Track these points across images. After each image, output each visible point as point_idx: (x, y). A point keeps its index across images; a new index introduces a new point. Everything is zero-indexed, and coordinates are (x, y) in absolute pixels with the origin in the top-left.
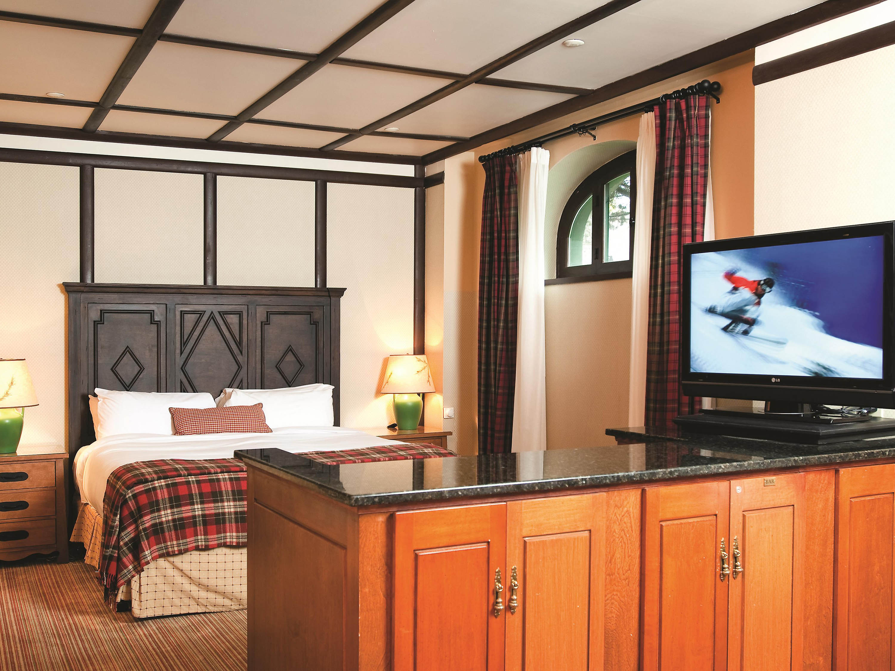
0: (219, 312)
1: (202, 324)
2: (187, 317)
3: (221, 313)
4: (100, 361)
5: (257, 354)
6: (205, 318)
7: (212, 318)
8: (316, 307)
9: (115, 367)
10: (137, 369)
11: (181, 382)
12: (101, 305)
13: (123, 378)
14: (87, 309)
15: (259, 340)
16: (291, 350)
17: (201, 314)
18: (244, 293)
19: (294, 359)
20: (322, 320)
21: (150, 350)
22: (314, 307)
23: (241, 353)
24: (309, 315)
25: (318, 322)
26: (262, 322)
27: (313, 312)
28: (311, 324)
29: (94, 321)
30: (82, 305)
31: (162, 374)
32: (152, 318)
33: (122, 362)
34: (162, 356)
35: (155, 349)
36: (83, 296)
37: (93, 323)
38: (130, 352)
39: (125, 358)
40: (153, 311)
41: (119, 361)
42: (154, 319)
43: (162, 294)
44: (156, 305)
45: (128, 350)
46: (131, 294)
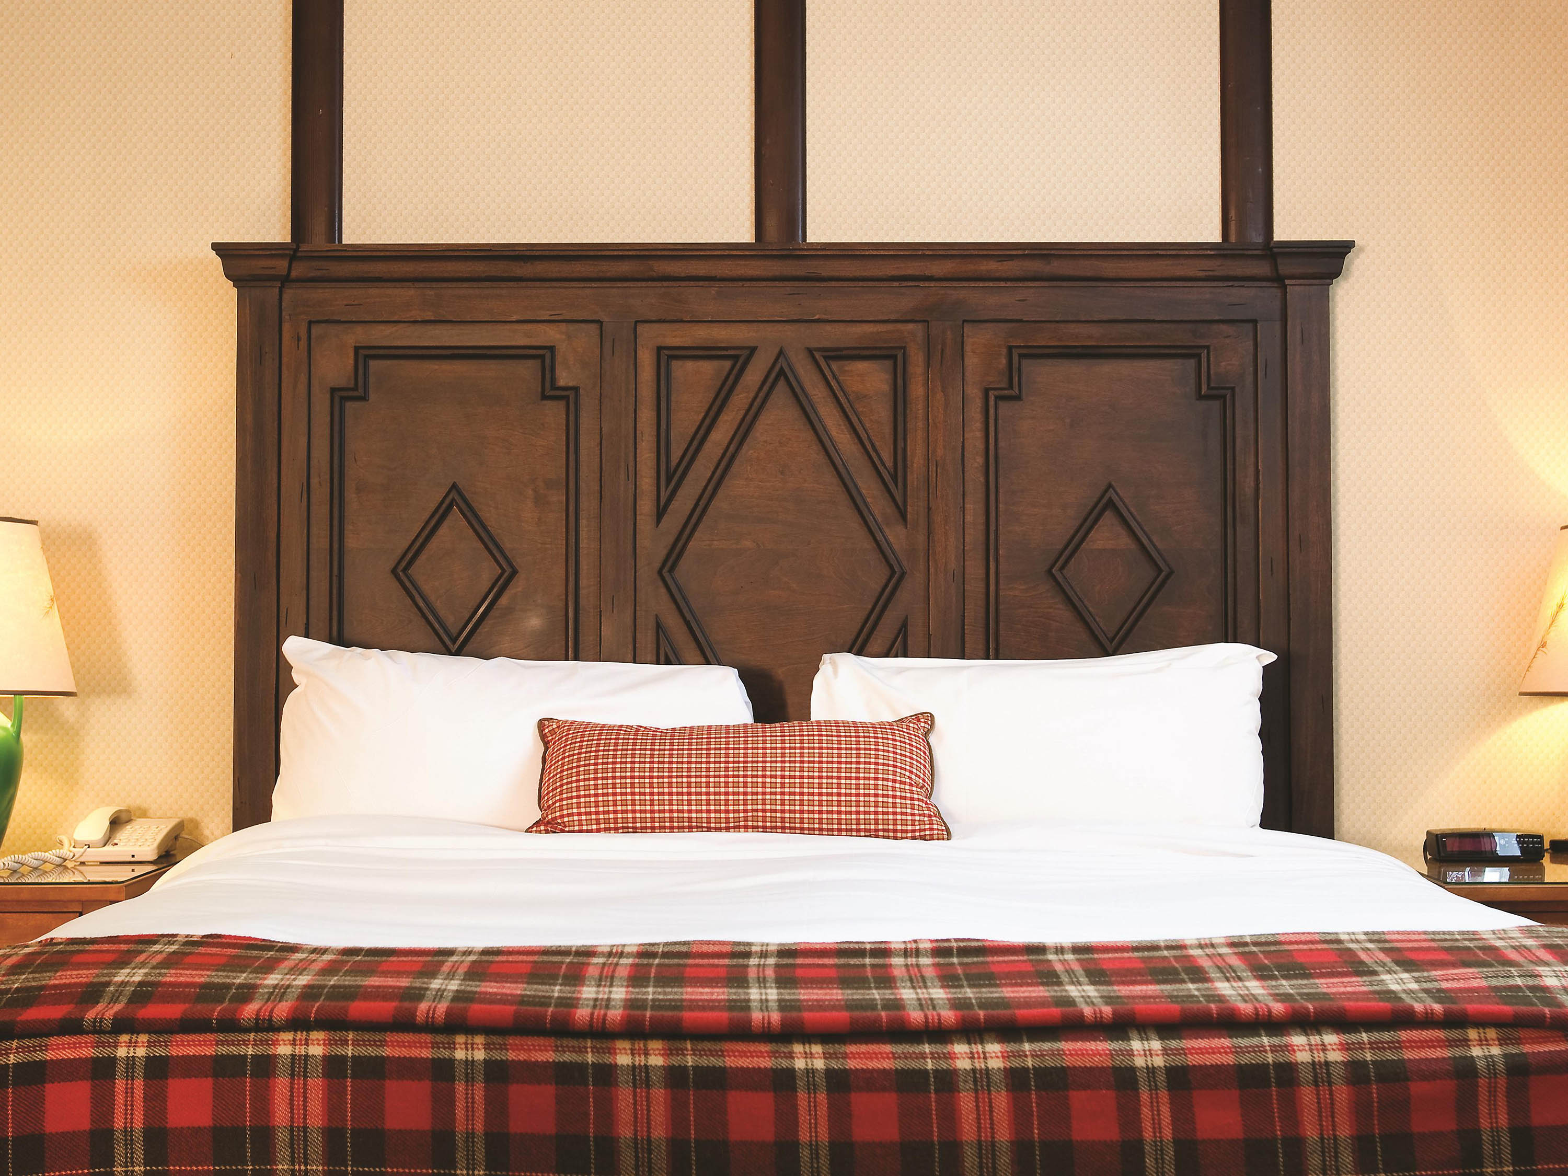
0: (810, 352)
1: (740, 400)
2: (683, 370)
3: (817, 355)
4: (351, 542)
5: (969, 518)
6: (753, 376)
7: (782, 372)
8: (1223, 327)
9: (404, 564)
10: (488, 572)
11: (659, 626)
12: (359, 329)
13: (438, 605)
14: (303, 344)
15: (975, 462)
16: (1111, 504)
17: (736, 358)
18: (910, 272)
19: (1125, 541)
20: (1249, 379)
21: (540, 501)
22: (1215, 327)
23: (903, 515)
24: (1192, 362)
25: (1233, 389)
26: (986, 392)
27: (1208, 347)
28: (1200, 397)
29: (333, 390)
30: (286, 327)
31: (583, 592)
32: (548, 376)
33: (434, 544)
34: (583, 522)
35: (557, 498)
36: (288, 294)
37: (328, 396)
38: (463, 506)
39: (443, 530)
40: (552, 349)
41: (421, 540)
42: (553, 379)
43: (582, 284)
44: (563, 326)
45: (453, 499)
46: (465, 285)
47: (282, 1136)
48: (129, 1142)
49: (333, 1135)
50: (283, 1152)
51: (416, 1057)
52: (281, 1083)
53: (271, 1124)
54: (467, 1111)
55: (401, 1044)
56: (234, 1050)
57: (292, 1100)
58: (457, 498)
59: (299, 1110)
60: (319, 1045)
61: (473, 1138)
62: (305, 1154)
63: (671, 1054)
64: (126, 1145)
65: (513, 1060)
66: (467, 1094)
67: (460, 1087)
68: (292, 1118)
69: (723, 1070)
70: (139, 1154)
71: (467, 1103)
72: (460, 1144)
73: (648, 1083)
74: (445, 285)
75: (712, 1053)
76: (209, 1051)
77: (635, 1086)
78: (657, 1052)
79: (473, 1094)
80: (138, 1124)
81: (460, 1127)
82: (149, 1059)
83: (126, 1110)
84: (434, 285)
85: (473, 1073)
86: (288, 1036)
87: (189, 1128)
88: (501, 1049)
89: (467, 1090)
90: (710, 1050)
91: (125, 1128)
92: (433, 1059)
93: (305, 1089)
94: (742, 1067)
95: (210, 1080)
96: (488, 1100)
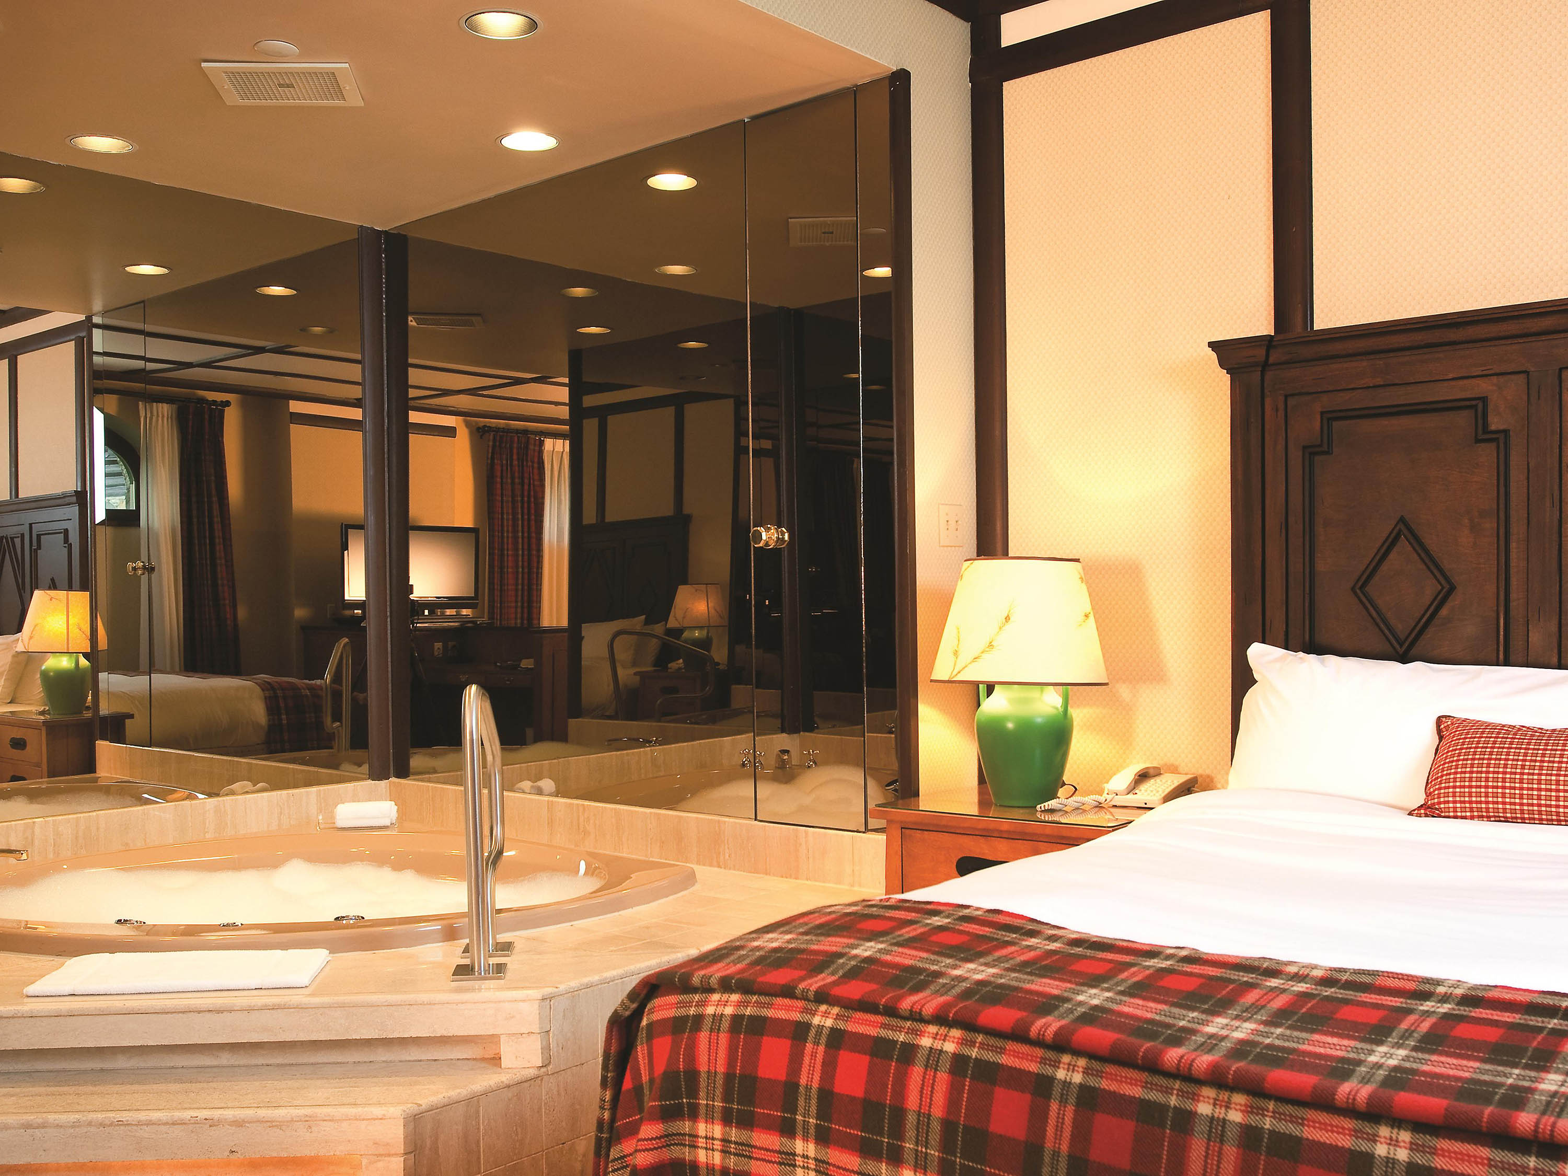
4: (1320, 566)
9: (1360, 583)
10: (1430, 588)
12: (1323, 398)
13: (1389, 615)
14: (1281, 413)
21: (1475, 528)
29: (1305, 448)
30: (1268, 402)
31: (1513, 604)
32: (1480, 422)
33: (1385, 567)
34: (1513, 545)
35: (1489, 525)
36: (1269, 375)
37: (1300, 453)
38: (1409, 536)
39: (1392, 556)
40: (1484, 400)
41: (1374, 564)
42: (1485, 424)
43: (1509, 341)
44: (1495, 379)
45: (1400, 530)
46: (1408, 353)
47: (911, 1119)
48: (808, 1098)
49: (948, 1126)
50: (911, 1133)
51: (1025, 1070)
52: (917, 1071)
53: (904, 1106)
54: (1057, 1130)
55: (1016, 1055)
56: (890, 1034)
57: (922, 1088)
58: (1403, 528)
59: (926, 1098)
60: (953, 1042)
61: (1059, 1156)
62: (927, 1138)
63: (1252, 1113)
64: (806, 1099)
65: (1104, 1089)
66: (1059, 1114)
67: (1054, 1106)
68: (921, 1104)
69: (1299, 1140)
70: (813, 1109)
71: (1058, 1122)
72: (1047, 1159)
73: (1222, 1138)
74: (1391, 355)
75: (1293, 1119)
76: (873, 1032)
77: (1209, 1140)
78: (1238, 1107)
79: (1064, 1115)
80: (815, 1085)
81: (1049, 1145)
82: (833, 1030)
83: (810, 1070)
84: (1382, 356)
85: (1067, 1095)
86: (932, 1029)
87: (847, 1095)
88: (1097, 1076)
89: (1059, 1110)
90: (1291, 1116)
91: (807, 1085)
92: (1038, 1074)
93: (934, 1081)
94: (1319, 1142)
95: (868, 1057)
96: (1076, 1125)
